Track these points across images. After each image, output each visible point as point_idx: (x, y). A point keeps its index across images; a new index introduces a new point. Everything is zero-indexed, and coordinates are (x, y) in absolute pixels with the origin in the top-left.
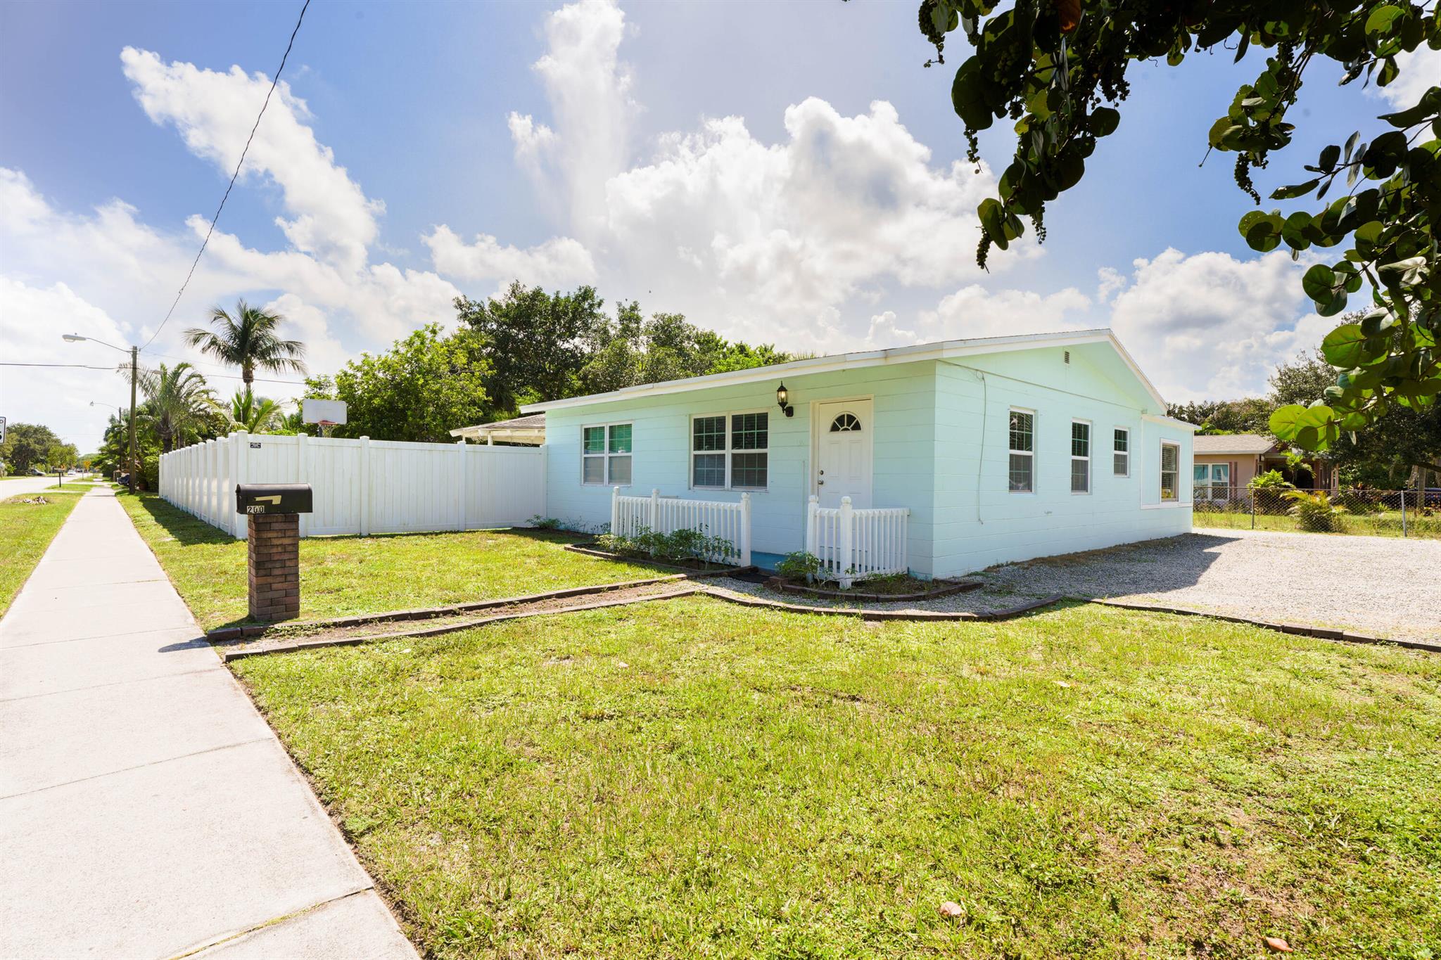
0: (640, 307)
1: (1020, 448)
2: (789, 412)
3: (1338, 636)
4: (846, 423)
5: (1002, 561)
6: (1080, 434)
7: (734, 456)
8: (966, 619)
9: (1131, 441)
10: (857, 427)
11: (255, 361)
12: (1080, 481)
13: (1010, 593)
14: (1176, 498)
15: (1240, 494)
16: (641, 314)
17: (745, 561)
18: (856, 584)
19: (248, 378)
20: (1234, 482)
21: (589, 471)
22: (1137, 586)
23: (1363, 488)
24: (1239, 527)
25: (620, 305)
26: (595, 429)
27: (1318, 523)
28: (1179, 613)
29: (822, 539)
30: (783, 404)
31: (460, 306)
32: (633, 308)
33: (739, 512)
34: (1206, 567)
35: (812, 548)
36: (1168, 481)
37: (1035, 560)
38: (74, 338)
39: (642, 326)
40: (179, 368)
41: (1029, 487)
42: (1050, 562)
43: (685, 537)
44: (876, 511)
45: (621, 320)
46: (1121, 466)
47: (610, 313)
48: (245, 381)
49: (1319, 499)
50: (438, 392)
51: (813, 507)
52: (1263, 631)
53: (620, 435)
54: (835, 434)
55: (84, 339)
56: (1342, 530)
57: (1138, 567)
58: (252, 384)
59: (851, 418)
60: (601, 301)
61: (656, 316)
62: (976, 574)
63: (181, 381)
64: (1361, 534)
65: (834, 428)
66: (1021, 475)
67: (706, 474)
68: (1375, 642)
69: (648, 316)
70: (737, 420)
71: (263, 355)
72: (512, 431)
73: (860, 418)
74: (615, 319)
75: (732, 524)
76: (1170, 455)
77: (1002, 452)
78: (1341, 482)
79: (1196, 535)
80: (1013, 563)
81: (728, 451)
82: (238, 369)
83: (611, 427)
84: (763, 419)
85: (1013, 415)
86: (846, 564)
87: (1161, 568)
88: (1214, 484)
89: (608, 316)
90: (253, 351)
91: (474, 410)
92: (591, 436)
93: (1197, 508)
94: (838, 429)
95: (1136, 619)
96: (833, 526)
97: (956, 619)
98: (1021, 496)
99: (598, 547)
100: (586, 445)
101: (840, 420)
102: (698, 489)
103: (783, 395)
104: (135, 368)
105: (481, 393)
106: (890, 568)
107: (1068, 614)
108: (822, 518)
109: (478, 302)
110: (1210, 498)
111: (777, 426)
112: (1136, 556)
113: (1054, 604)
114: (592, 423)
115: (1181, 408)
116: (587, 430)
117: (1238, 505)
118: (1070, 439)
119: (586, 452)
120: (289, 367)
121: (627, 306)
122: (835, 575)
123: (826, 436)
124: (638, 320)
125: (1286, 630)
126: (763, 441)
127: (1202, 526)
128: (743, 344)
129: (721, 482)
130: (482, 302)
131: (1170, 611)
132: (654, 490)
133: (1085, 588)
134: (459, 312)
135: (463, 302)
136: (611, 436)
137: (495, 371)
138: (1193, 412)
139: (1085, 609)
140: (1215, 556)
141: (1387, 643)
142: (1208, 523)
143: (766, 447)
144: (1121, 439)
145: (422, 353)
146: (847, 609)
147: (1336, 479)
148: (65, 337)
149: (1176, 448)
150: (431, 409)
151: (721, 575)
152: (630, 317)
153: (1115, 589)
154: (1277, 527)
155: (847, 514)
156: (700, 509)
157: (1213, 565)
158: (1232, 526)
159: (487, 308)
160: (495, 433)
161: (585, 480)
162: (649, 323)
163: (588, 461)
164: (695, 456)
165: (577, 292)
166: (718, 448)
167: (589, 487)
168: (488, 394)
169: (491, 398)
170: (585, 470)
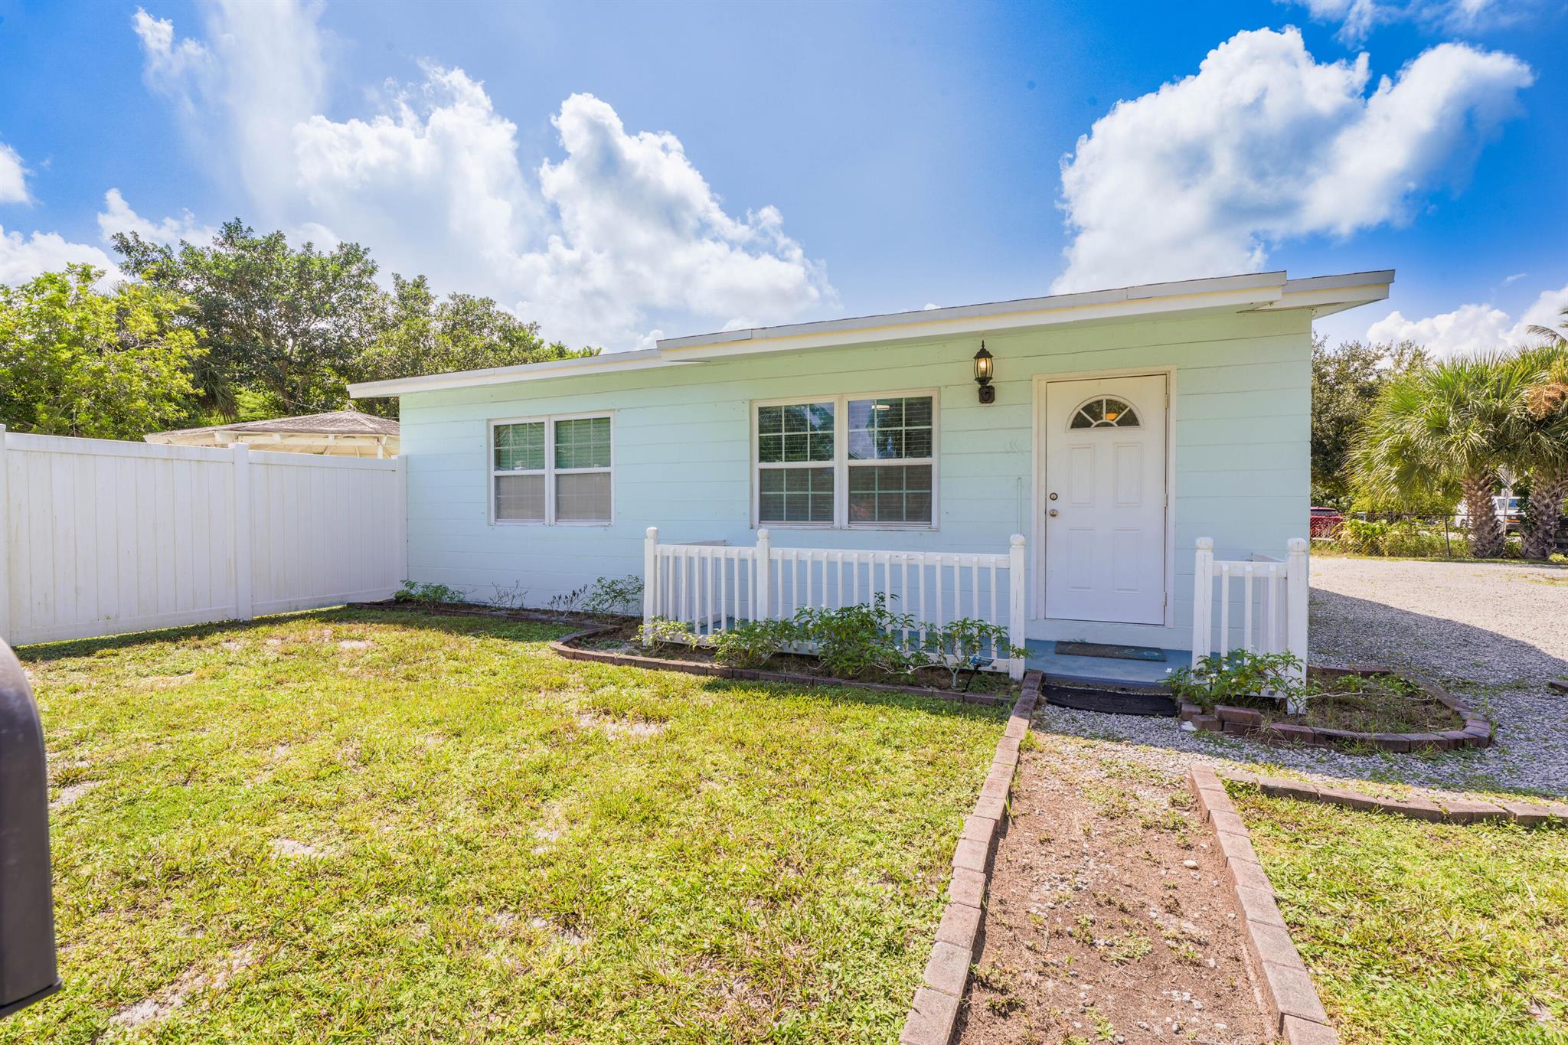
0: (428, 284)
2: (987, 394)
4: (1103, 414)
7: (854, 470)
10: (1130, 420)
16: (432, 292)
21: (507, 501)
25: (397, 277)
26: (517, 425)
30: (978, 381)
31: (127, 249)
32: (420, 284)
39: (432, 309)
45: (402, 298)
47: (384, 286)
50: (98, 374)
53: (583, 439)
54: (1082, 434)
59: (1114, 406)
60: (374, 268)
61: (453, 297)
65: (1079, 423)
67: (788, 500)
69: (442, 297)
70: (862, 410)
72: (283, 437)
73: (1135, 404)
74: (393, 294)
81: (842, 463)
83: (557, 423)
84: (923, 409)
89: (383, 289)
91: (170, 408)
92: (509, 440)
94: (1088, 425)
100: (500, 455)
101: (1092, 409)
102: (774, 527)
103: (983, 364)
105: (183, 382)
109: (162, 246)
111: (955, 421)
114: (513, 414)
116: (497, 428)
119: (500, 467)
121: (409, 278)
123: (1063, 438)
124: (427, 300)
126: (920, 445)
128: (563, 343)
129: (824, 515)
130: (167, 246)
134: (124, 258)
135: (132, 243)
136: (559, 438)
137: (207, 351)
143: (929, 454)
145: (62, 307)
150: (85, 402)
152: (413, 295)
159: (177, 257)
161: (498, 516)
162: (444, 306)
163: (504, 484)
164: (762, 471)
165: (336, 252)
166: (816, 456)
167: (510, 528)
168: (195, 384)
169: (201, 392)
170: (497, 499)
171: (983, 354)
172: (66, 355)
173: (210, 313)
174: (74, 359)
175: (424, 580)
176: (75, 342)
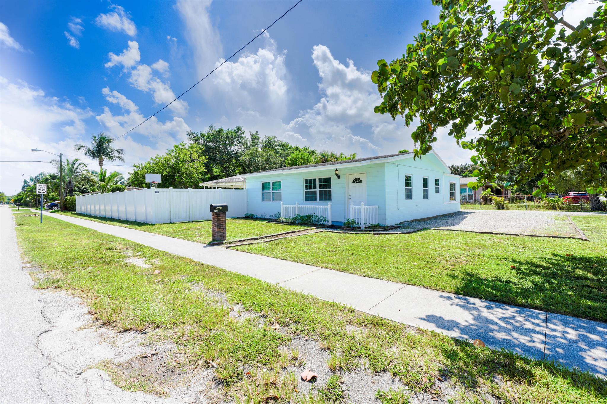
0: (258, 133)
1: (408, 186)
2: (339, 177)
3: (492, 233)
4: (357, 180)
5: (404, 221)
6: (425, 180)
7: (320, 191)
8: (400, 233)
9: (441, 182)
10: (361, 182)
11: (104, 157)
12: (425, 196)
13: (409, 228)
14: (454, 200)
15: (477, 198)
16: (259, 136)
17: (330, 223)
18: (365, 228)
19: (101, 164)
20: (475, 194)
21: (264, 197)
22: (443, 225)
23: (519, 194)
24: (476, 209)
25: (251, 133)
26: (266, 183)
27: (500, 207)
28: (454, 230)
29: (355, 215)
30: (337, 175)
31: (189, 134)
32: (256, 134)
33: (327, 209)
34: (462, 220)
35: (352, 217)
36: (452, 194)
37: (414, 220)
38: (36, 150)
39: (260, 141)
40: (74, 161)
41: (411, 198)
42: (418, 220)
43: (309, 217)
44: (368, 207)
45: (252, 138)
46: (437, 190)
47: (247, 136)
48: (100, 165)
49: (501, 199)
50: (187, 169)
51: (352, 206)
52: (474, 233)
53: (277, 185)
54: (354, 184)
55: (40, 151)
56: (508, 209)
57: (443, 221)
58: (103, 166)
59: (359, 179)
60: (244, 132)
61: (265, 137)
62: (398, 224)
63: (76, 166)
64: (514, 210)
65: (354, 182)
66: (409, 195)
67: (310, 197)
68: (500, 234)
69: (262, 137)
70: (320, 180)
71: (107, 155)
72: (226, 183)
73: (362, 179)
74: (250, 138)
75: (325, 211)
76: (452, 186)
77: (403, 188)
78: (512, 192)
79: (461, 212)
80: (407, 221)
81: (318, 190)
82: (97, 160)
83: (273, 183)
84: (329, 179)
85: (406, 176)
86: (363, 222)
87: (449, 221)
88: (468, 195)
89: (247, 137)
90: (104, 153)
92: (265, 186)
93: (462, 203)
95: (443, 232)
96: (358, 212)
97: (397, 234)
98: (409, 201)
99: (278, 221)
100: (263, 189)
101: (355, 179)
102: (307, 202)
103: (337, 172)
104: (61, 162)
105: (203, 169)
106: (375, 223)
107: (426, 232)
108: (355, 209)
109: (196, 133)
110: (467, 200)
111: (335, 182)
112: (443, 218)
113: (421, 230)
114: (265, 181)
115: (458, 166)
116: (263, 184)
117: (476, 202)
118: (422, 183)
119: (263, 191)
120: (117, 160)
121: (254, 133)
122: (360, 226)
123: (351, 185)
124: (258, 138)
125: (480, 233)
126: (330, 186)
127: (464, 209)
129: (315, 199)
131: (451, 230)
132: (297, 203)
133: (429, 226)
135: (190, 133)
136: (273, 185)
137: (208, 160)
138: (462, 168)
139: (430, 231)
140: (466, 217)
141: (503, 234)
142: (466, 208)
143: (331, 188)
144: (437, 182)
146: (368, 232)
147: (510, 191)
148: (33, 150)
149: (454, 184)
150: (185, 175)
151: (325, 227)
152: (255, 138)
153: (437, 226)
154: (488, 208)
155: (363, 208)
156: (312, 208)
157: (465, 220)
158: (473, 209)
159: (199, 135)
160: (218, 184)
161: (263, 200)
162: (263, 140)
163: (264, 194)
164: (306, 191)
165: (235, 128)
166: (314, 189)
167: (265, 203)
168: (205, 169)
169: (206, 170)
170: (263, 197)
171: (337, 170)
172: (181, 165)
173: (208, 149)
174: (183, 166)
175: (250, 213)
176: (183, 161)
